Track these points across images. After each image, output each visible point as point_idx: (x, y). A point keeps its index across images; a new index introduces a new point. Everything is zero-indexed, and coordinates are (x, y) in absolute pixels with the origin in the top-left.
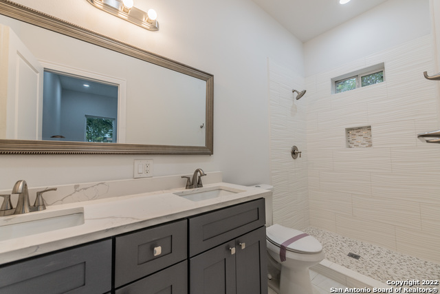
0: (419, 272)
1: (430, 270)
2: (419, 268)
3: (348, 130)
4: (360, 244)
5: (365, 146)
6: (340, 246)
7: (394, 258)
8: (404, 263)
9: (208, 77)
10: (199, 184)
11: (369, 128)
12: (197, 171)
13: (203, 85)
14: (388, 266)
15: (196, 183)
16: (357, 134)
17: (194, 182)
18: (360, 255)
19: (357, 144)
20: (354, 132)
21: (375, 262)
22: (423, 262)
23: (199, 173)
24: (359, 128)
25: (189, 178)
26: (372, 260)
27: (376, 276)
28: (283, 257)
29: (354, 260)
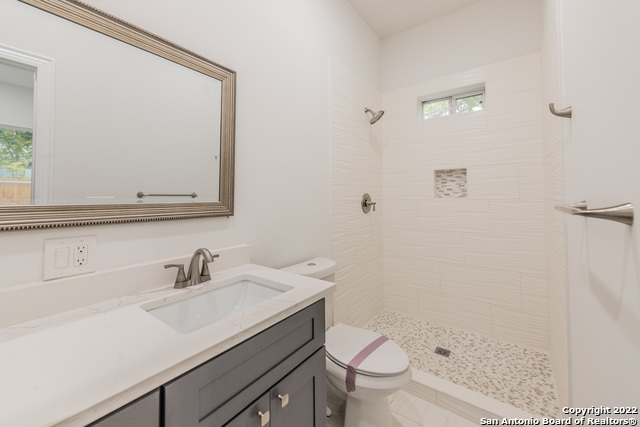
0: (520, 367)
1: (531, 362)
2: (519, 361)
3: (439, 173)
4: (448, 331)
5: (457, 195)
6: (424, 338)
7: (490, 349)
8: (502, 356)
9: (226, 75)
10: (204, 276)
11: (464, 171)
12: (199, 253)
13: (214, 87)
14: (485, 362)
15: (195, 276)
16: (449, 178)
17: (193, 274)
18: (450, 349)
19: (448, 192)
20: (444, 176)
21: (470, 359)
22: (521, 351)
23: (202, 258)
24: (451, 171)
25: (181, 268)
26: (464, 354)
27: (472, 384)
28: (350, 383)
29: (444, 358)
